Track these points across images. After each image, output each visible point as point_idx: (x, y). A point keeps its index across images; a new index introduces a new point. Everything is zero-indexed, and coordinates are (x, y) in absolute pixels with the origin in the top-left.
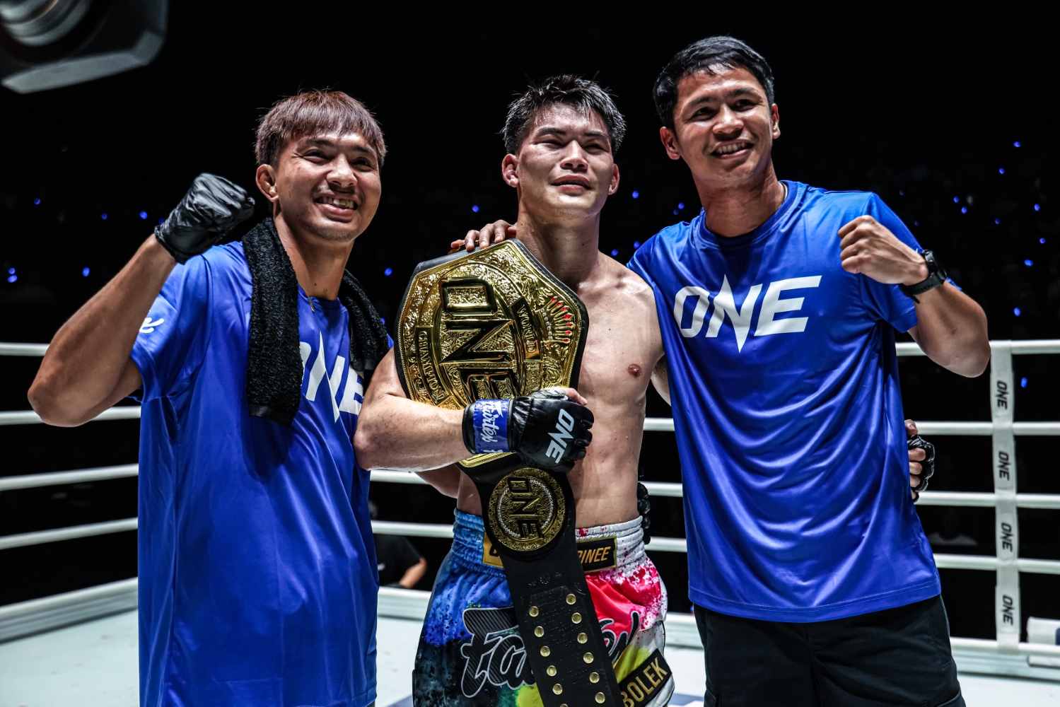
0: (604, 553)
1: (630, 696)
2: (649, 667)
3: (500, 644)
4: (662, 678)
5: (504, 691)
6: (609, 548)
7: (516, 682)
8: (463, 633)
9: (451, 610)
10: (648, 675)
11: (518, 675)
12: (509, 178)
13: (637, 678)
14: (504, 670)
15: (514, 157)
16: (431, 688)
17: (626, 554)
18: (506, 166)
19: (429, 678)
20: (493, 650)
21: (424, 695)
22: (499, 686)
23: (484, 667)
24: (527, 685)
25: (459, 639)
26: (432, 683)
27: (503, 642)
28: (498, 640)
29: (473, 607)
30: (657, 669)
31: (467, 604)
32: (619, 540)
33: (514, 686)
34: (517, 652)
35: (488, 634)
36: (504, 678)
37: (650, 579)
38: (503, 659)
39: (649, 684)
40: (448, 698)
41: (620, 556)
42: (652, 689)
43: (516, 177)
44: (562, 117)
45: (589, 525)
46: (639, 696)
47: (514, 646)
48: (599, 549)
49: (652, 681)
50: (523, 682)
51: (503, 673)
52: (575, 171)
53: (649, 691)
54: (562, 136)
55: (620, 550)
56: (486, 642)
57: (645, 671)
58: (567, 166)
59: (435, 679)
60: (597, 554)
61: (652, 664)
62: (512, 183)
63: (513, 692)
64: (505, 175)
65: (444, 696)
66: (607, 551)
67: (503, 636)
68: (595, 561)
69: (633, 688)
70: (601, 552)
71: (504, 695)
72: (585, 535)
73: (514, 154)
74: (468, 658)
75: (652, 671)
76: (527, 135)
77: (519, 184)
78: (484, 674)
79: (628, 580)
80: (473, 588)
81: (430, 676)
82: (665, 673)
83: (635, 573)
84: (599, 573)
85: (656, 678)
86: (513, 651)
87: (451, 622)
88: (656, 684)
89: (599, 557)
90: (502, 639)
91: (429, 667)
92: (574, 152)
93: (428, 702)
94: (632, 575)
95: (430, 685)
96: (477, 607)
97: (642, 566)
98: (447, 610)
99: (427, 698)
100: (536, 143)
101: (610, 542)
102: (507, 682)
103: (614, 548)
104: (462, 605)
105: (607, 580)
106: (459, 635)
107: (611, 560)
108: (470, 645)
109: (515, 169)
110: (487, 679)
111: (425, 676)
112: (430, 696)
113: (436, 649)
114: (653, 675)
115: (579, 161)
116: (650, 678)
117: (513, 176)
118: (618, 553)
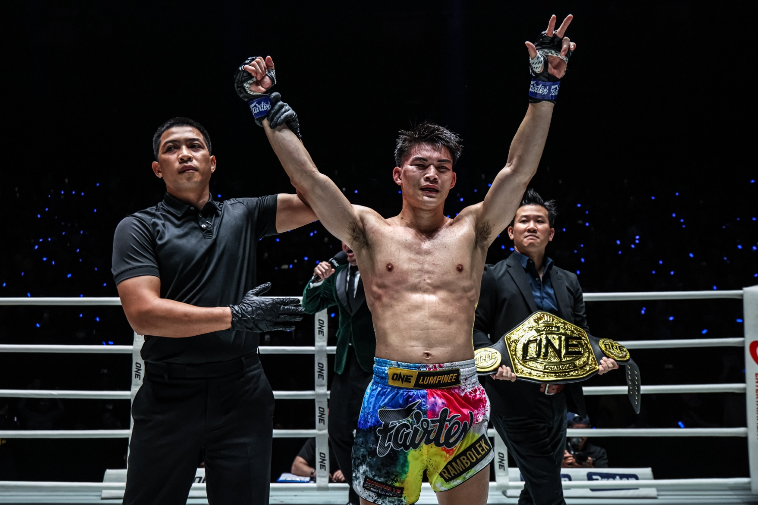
0: (454, 377)
1: (468, 459)
2: (479, 444)
3: (398, 428)
4: (486, 451)
5: (401, 453)
6: (456, 374)
7: (407, 448)
8: (378, 422)
9: (371, 410)
10: (478, 448)
11: (408, 444)
12: (397, 180)
13: (472, 449)
14: (400, 441)
15: (400, 169)
16: (361, 453)
17: (466, 379)
18: (395, 174)
19: (360, 447)
20: (393, 431)
21: (357, 457)
22: (398, 450)
23: (389, 440)
24: (413, 449)
25: (376, 425)
26: (362, 450)
27: (399, 426)
28: (396, 425)
29: (383, 408)
30: (484, 445)
31: (380, 406)
32: (461, 370)
33: (406, 450)
34: (407, 431)
35: (391, 422)
36: (400, 446)
37: (480, 395)
38: (400, 436)
39: (479, 453)
40: (370, 457)
41: (463, 379)
42: (480, 455)
43: (401, 179)
44: (426, 151)
45: (443, 361)
46: (473, 459)
47: (405, 428)
48: (451, 375)
49: (481, 451)
50: (411, 448)
51: (400, 443)
52: (431, 182)
53: (479, 457)
54: (425, 162)
55: (463, 376)
56: (390, 426)
57: (477, 446)
58: (427, 179)
59: (364, 448)
60: (450, 378)
61: (481, 442)
62: (399, 183)
63: (405, 453)
64: (395, 178)
65: (367, 457)
66: (455, 376)
67: (399, 423)
68: (449, 381)
69: (469, 454)
70: (452, 376)
71: (401, 455)
72: (442, 367)
73: (400, 167)
74: (381, 435)
75: (480, 446)
76: (407, 160)
77: (402, 184)
78: (390, 444)
79: (468, 394)
80: (383, 398)
81: (361, 446)
82: (488, 448)
83: (472, 390)
84: (451, 388)
85: (483, 450)
86: (404, 431)
87: (371, 416)
88: (483, 453)
89: (451, 379)
90: (398, 425)
91: (361, 442)
92: (432, 172)
93: (359, 461)
94: (470, 391)
95: (361, 451)
96: (386, 408)
97: (476, 387)
98: (369, 409)
99: (359, 459)
100: (411, 165)
101: (457, 371)
102: (402, 448)
103: (459, 375)
104: (377, 406)
105: (456, 392)
106: (376, 424)
107: (457, 381)
108: (382, 428)
109: (400, 175)
110: (392, 447)
111: (359, 447)
112: (360, 457)
113: (365, 431)
114: (481, 448)
115: (434, 176)
116: (480, 450)
117: (399, 179)
118: (462, 378)
